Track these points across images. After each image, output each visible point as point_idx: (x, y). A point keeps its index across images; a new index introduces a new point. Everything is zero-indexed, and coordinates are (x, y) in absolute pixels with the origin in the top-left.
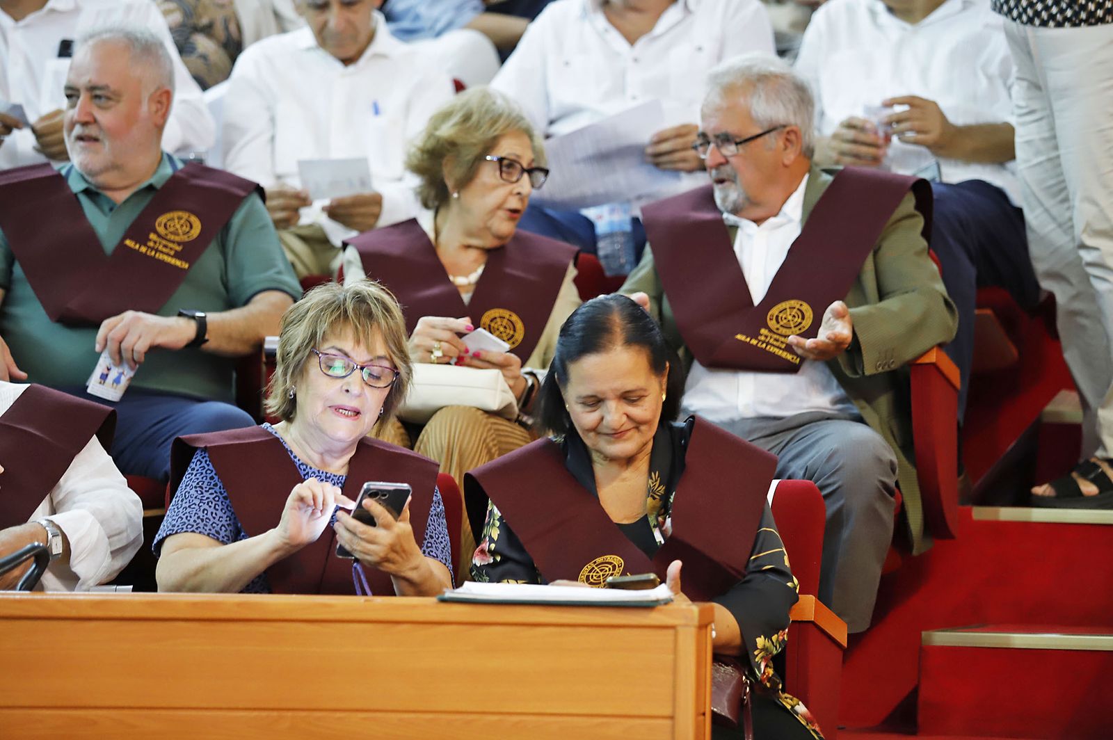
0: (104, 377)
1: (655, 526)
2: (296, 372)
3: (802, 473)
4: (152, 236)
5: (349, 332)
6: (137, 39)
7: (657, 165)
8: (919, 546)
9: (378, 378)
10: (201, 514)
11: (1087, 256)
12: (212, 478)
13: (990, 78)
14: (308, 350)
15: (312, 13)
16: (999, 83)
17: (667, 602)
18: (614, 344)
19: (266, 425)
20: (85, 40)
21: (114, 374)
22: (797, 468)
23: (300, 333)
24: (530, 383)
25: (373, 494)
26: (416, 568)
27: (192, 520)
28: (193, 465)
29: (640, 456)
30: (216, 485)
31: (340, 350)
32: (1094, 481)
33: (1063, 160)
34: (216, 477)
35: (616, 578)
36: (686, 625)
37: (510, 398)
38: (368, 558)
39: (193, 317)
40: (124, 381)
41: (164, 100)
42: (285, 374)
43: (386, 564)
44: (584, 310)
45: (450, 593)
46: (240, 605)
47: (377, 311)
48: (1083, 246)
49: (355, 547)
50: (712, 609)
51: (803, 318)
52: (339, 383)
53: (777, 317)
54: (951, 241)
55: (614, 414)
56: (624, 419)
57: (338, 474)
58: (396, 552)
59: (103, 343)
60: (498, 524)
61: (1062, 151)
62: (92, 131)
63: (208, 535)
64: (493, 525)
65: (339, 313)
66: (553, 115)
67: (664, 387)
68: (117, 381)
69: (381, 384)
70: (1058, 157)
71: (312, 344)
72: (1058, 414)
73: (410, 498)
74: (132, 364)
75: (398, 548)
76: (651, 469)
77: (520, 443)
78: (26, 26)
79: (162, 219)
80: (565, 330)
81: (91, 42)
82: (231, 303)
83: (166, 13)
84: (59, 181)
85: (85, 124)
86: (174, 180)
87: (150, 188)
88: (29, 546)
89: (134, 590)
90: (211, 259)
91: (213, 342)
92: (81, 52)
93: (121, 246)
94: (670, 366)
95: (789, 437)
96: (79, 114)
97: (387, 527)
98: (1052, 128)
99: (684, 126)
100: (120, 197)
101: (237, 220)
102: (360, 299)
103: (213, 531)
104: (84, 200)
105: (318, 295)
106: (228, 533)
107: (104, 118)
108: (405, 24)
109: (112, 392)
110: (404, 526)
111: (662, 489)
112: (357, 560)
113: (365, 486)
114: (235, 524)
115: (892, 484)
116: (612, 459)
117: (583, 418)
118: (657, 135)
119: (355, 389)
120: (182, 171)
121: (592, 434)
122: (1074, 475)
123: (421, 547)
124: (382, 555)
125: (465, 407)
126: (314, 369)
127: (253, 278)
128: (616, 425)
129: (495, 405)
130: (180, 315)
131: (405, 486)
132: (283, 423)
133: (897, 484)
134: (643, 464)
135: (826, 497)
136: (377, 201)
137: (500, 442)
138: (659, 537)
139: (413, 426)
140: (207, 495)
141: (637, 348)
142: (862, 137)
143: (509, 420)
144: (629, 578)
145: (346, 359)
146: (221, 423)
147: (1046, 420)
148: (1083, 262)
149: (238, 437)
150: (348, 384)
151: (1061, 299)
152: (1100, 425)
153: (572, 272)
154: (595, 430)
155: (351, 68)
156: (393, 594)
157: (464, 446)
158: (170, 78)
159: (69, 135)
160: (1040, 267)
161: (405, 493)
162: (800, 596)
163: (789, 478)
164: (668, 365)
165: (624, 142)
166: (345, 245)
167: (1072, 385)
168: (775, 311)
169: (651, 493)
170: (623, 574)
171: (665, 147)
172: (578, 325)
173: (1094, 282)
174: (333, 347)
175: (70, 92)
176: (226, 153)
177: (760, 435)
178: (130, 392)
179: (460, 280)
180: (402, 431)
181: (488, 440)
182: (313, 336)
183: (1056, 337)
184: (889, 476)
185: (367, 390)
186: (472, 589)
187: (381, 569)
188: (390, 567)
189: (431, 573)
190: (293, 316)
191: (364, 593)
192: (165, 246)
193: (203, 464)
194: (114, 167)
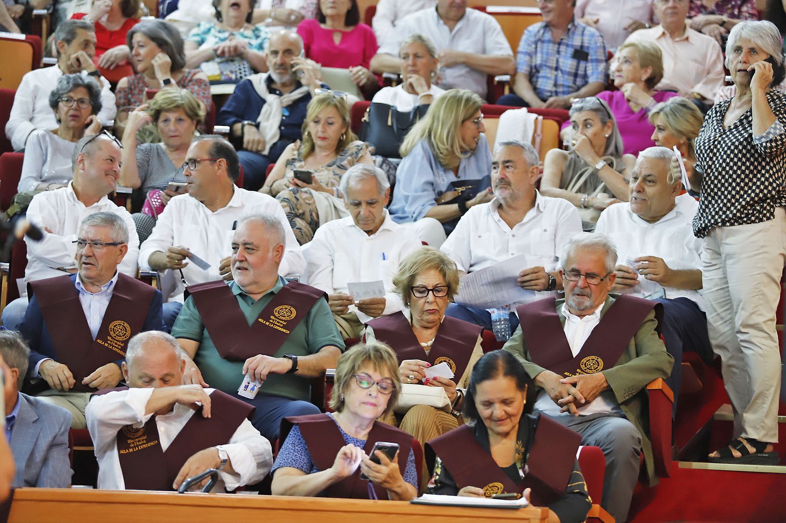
0: (246, 387)
1: (520, 468)
2: (345, 386)
3: (594, 442)
4: (272, 317)
5: (371, 366)
6: (268, 220)
7: (523, 287)
8: (654, 482)
9: (385, 389)
10: (294, 457)
11: (741, 337)
12: (300, 439)
13: (690, 250)
14: (350, 375)
15: (352, 207)
16: (695, 252)
17: (525, 506)
18: (498, 375)
19: (328, 413)
20: (243, 220)
21: (251, 386)
22: (592, 440)
23: (346, 367)
24: (459, 394)
25: (380, 448)
26: (399, 487)
27: (289, 460)
28: (290, 433)
29: (512, 432)
30: (301, 443)
31: (367, 374)
32: (739, 450)
33: (730, 289)
34: (302, 439)
35: (499, 495)
36: (535, 519)
37: (448, 401)
38: (377, 480)
39: (291, 358)
40: (256, 389)
41: (280, 250)
42: (339, 387)
43: (386, 484)
44: (484, 358)
45: (416, 500)
46: (311, 502)
47: (385, 355)
48: (740, 332)
49: (370, 474)
50: (548, 511)
51: (598, 366)
52: (366, 391)
53: (585, 363)
54: (671, 328)
55: (498, 410)
56: (504, 413)
57: (363, 439)
58: (390, 477)
59: (246, 370)
60: (440, 466)
61: (730, 285)
62: (245, 265)
63: (297, 468)
64: (438, 467)
65: (367, 357)
66: (472, 262)
67: (525, 397)
68: (253, 389)
69: (386, 392)
70: (728, 287)
71: (352, 372)
72: (722, 415)
73: (398, 451)
74: (260, 380)
75: (391, 476)
76: (518, 439)
77: (453, 424)
78: (218, 214)
79: (277, 309)
80: (475, 367)
81: (245, 222)
82: (310, 352)
83: (284, 207)
84: (228, 288)
85: (241, 261)
86: (284, 289)
87: (272, 293)
88: (208, 471)
89: (259, 494)
90: (300, 330)
91: (300, 371)
92: (239, 227)
93: (257, 321)
94: (528, 386)
95: (588, 424)
96: (238, 257)
97: (386, 465)
98: (725, 273)
99: (536, 268)
100: (257, 297)
101: (314, 310)
102: (377, 350)
103: (300, 466)
104: (239, 299)
105: (354, 349)
106: (307, 467)
107: (251, 258)
108: (400, 215)
109: (250, 395)
110: (395, 465)
111: (523, 450)
112: (370, 481)
113: (376, 444)
114: (311, 462)
115: (639, 450)
116: (499, 434)
117: (484, 412)
118: (523, 272)
119: (374, 394)
120: (287, 285)
121: (488, 421)
122: (730, 447)
123: (403, 476)
124: (383, 479)
125: (425, 405)
126: (353, 384)
127: (322, 339)
128: (499, 416)
129: (440, 404)
130: (285, 357)
131: (396, 445)
132: (336, 413)
133: (641, 449)
134: (514, 435)
135: (606, 455)
136: (383, 302)
137: (442, 423)
138: (521, 473)
139: (400, 415)
140: (297, 448)
141: (510, 377)
142: (627, 275)
143: (448, 413)
144: (506, 494)
145: (369, 379)
146: (303, 411)
147: (716, 418)
148: (739, 340)
149: (314, 419)
150: (370, 391)
151: (723, 359)
152: (744, 421)
153: (480, 340)
154: (490, 418)
155: (372, 236)
156: (388, 499)
157: (425, 424)
158: (283, 239)
159: (233, 267)
160: (713, 342)
161: (396, 448)
162: (593, 505)
163: (588, 445)
164: (526, 385)
165: (507, 275)
166: (366, 325)
167: (729, 401)
168: (584, 360)
169: (517, 451)
170: (503, 493)
171: (527, 278)
172: (481, 366)
173: (743, 349)
174: (363, 373)
175: (234, 246)
176: (309, 277)
177: (574, 423)
178: (259, 395)
179: (423, 344)
180: (394, 417)
181: (437, 422)
182: (353, 368)
183: (721, 377)
184: (637, 446)
185: (380, 395)
186: (427, 498)
187: (383, 486)
188: (387, 485)
189: (407, 490)
190: (342, 360)
191: (374, 499)
192: (278, 322)
193: (295, 432)
194: (255, 283)
